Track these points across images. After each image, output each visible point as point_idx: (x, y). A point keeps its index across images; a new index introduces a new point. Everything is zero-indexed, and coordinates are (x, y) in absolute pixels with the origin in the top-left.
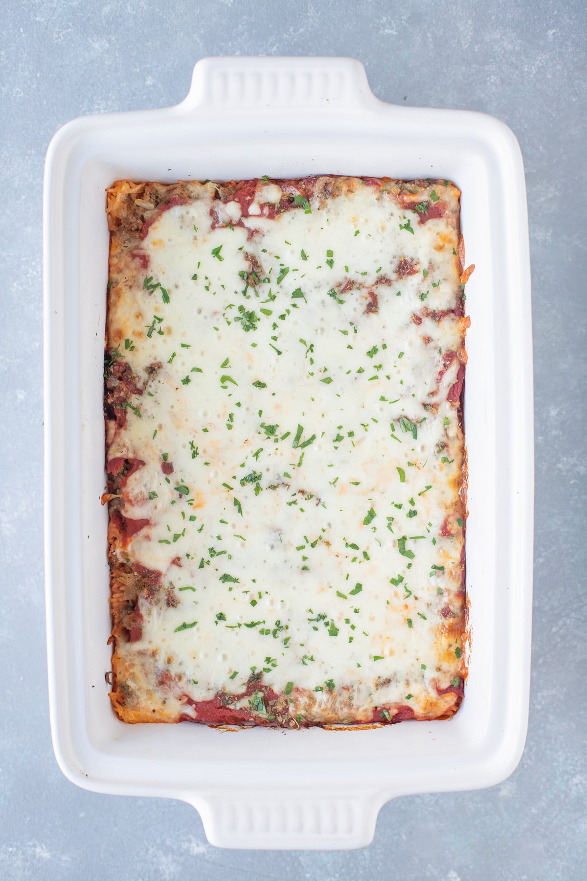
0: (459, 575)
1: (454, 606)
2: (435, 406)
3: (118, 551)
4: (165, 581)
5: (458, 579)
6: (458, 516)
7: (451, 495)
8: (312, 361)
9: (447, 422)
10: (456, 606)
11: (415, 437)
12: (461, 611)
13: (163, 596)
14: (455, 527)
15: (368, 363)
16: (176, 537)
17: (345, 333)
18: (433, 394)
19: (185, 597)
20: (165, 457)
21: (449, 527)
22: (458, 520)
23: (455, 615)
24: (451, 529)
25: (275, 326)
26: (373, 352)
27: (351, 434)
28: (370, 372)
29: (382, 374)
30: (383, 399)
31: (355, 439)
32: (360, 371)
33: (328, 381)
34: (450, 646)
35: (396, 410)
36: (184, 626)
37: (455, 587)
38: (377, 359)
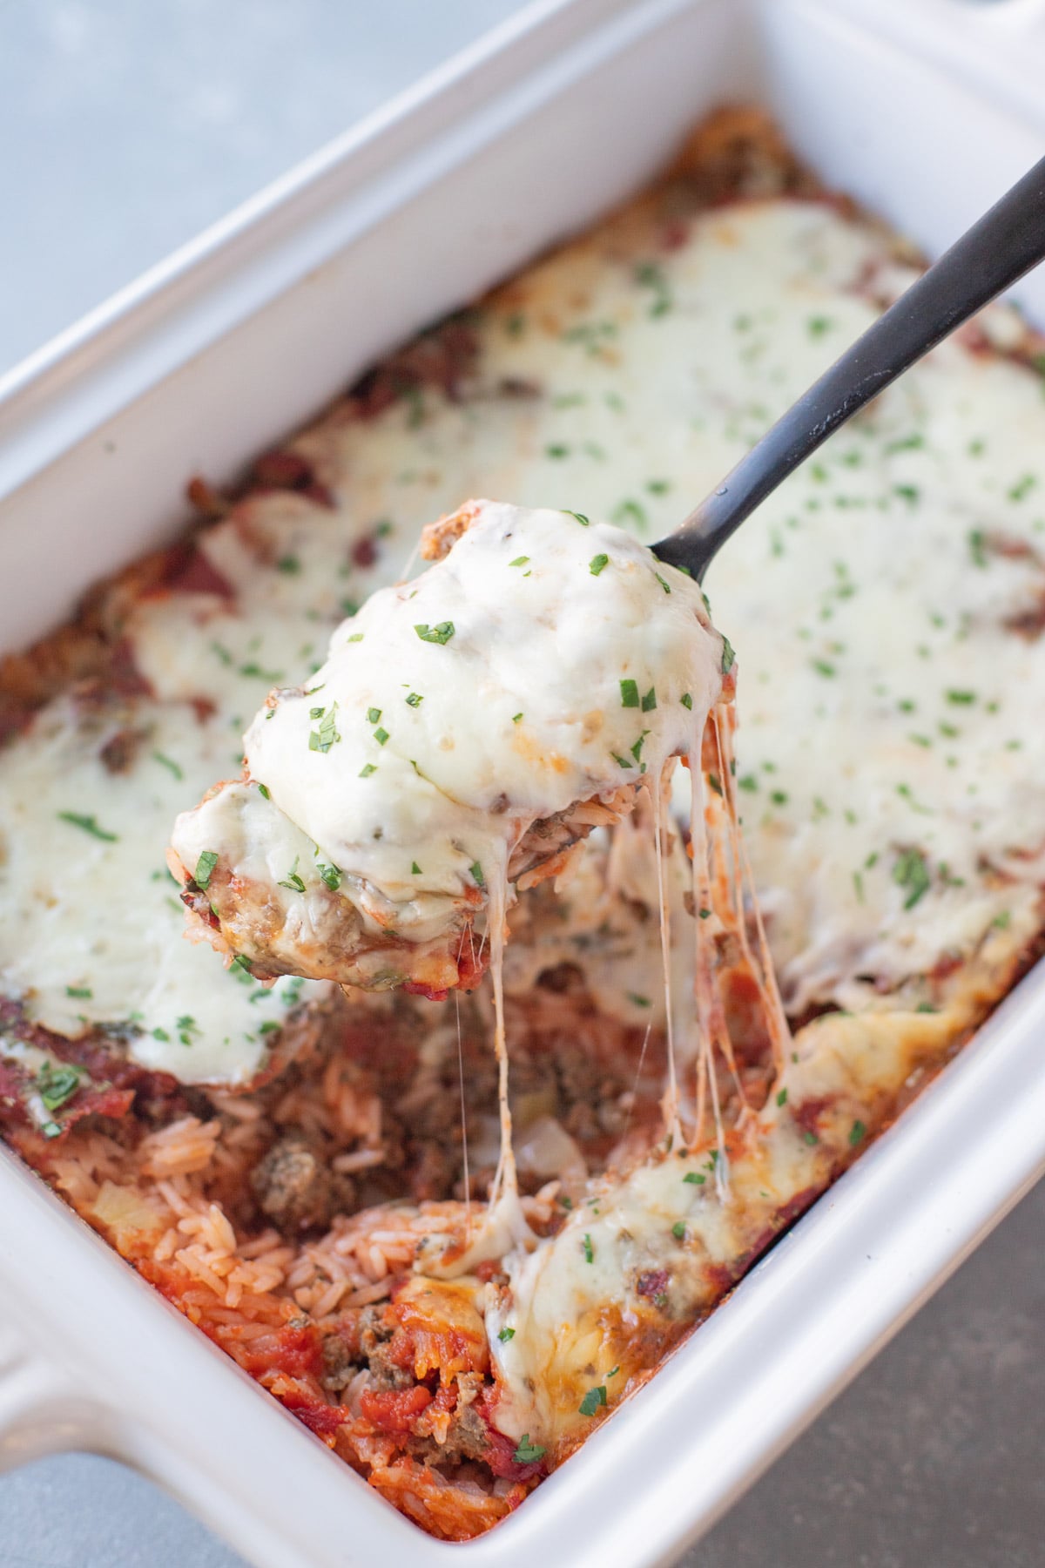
0: (754, 1231)
1: (681, 1283)
2: (1003, 878)
3: (122, 595)
4: (144, 715)
5: (747, 1238)
6: (865, 1117)
7: (884, 1069)
8: (826, 614)
9: (998, 923)
10: (688, 1288)
11: (911, 903)
12: (687, 1312)
13: (111, 728)
14: (836, 1131)
15: (934, 709)
16: (251, 671)
17: (938, 622)
18: (1020, 854)
19: (148, 775)
20: (384, 530)
21: (824, 1117)
22: (857, 1126)
23: (666, 1306)
24: (825, 1126)
25: (813, 506)
26: (961, 698)
27: (779, 798)
28: (923, 723)
29: (943, 747)
30: (903, 791)
31: (780, 814)
32: (907, 707)
33: (826, 670)
34: (590, 1370)
35: (914, 829)
36: (87, 824)
37: (723, 1247)
38: (957, 716)
